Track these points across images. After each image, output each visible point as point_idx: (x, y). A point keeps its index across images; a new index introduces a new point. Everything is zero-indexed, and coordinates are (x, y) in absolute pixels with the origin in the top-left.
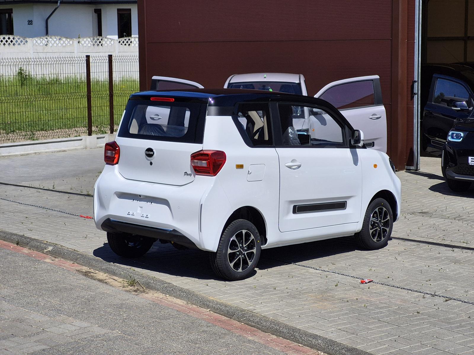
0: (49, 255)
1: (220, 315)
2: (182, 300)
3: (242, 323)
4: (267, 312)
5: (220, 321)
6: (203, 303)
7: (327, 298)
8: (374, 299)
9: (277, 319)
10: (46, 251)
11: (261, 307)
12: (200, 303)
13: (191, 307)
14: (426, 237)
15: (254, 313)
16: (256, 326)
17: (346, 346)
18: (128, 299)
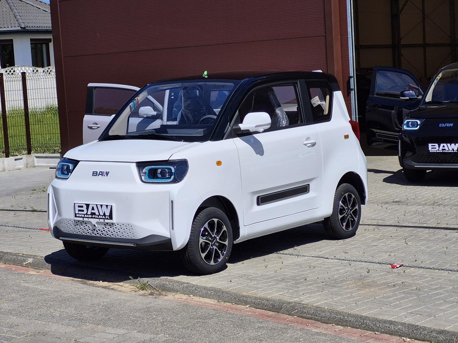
0: (30, 268)
1: (264, 311)
2: (211, 298)
3: (295, 317)
4: (318, 303)
5: (267, 316)
6: (238, 299)
7: (369, 284)
8: (421, 282)
9: (335, 309)
10: (25, 263)
11: (306, 297)
12: (235, 300)
13: (225, 305)
14: (418, 222)
15: (303, 304)
16: (313, 318)
17: (432, 329)
18: (151, 303)
